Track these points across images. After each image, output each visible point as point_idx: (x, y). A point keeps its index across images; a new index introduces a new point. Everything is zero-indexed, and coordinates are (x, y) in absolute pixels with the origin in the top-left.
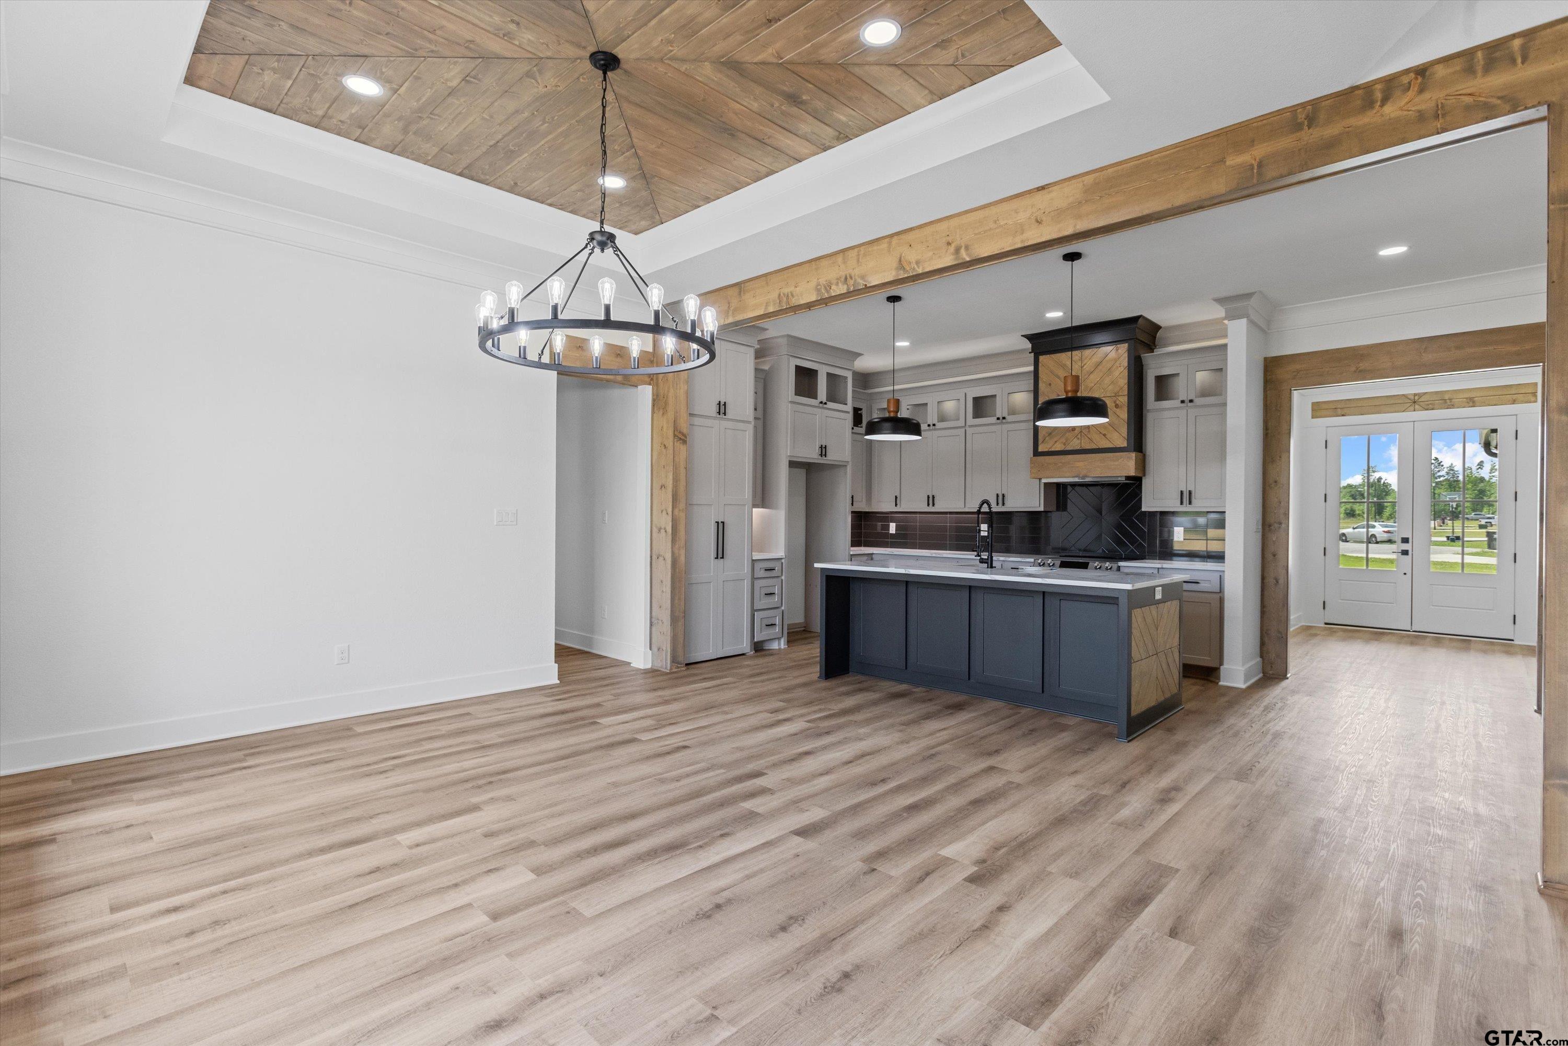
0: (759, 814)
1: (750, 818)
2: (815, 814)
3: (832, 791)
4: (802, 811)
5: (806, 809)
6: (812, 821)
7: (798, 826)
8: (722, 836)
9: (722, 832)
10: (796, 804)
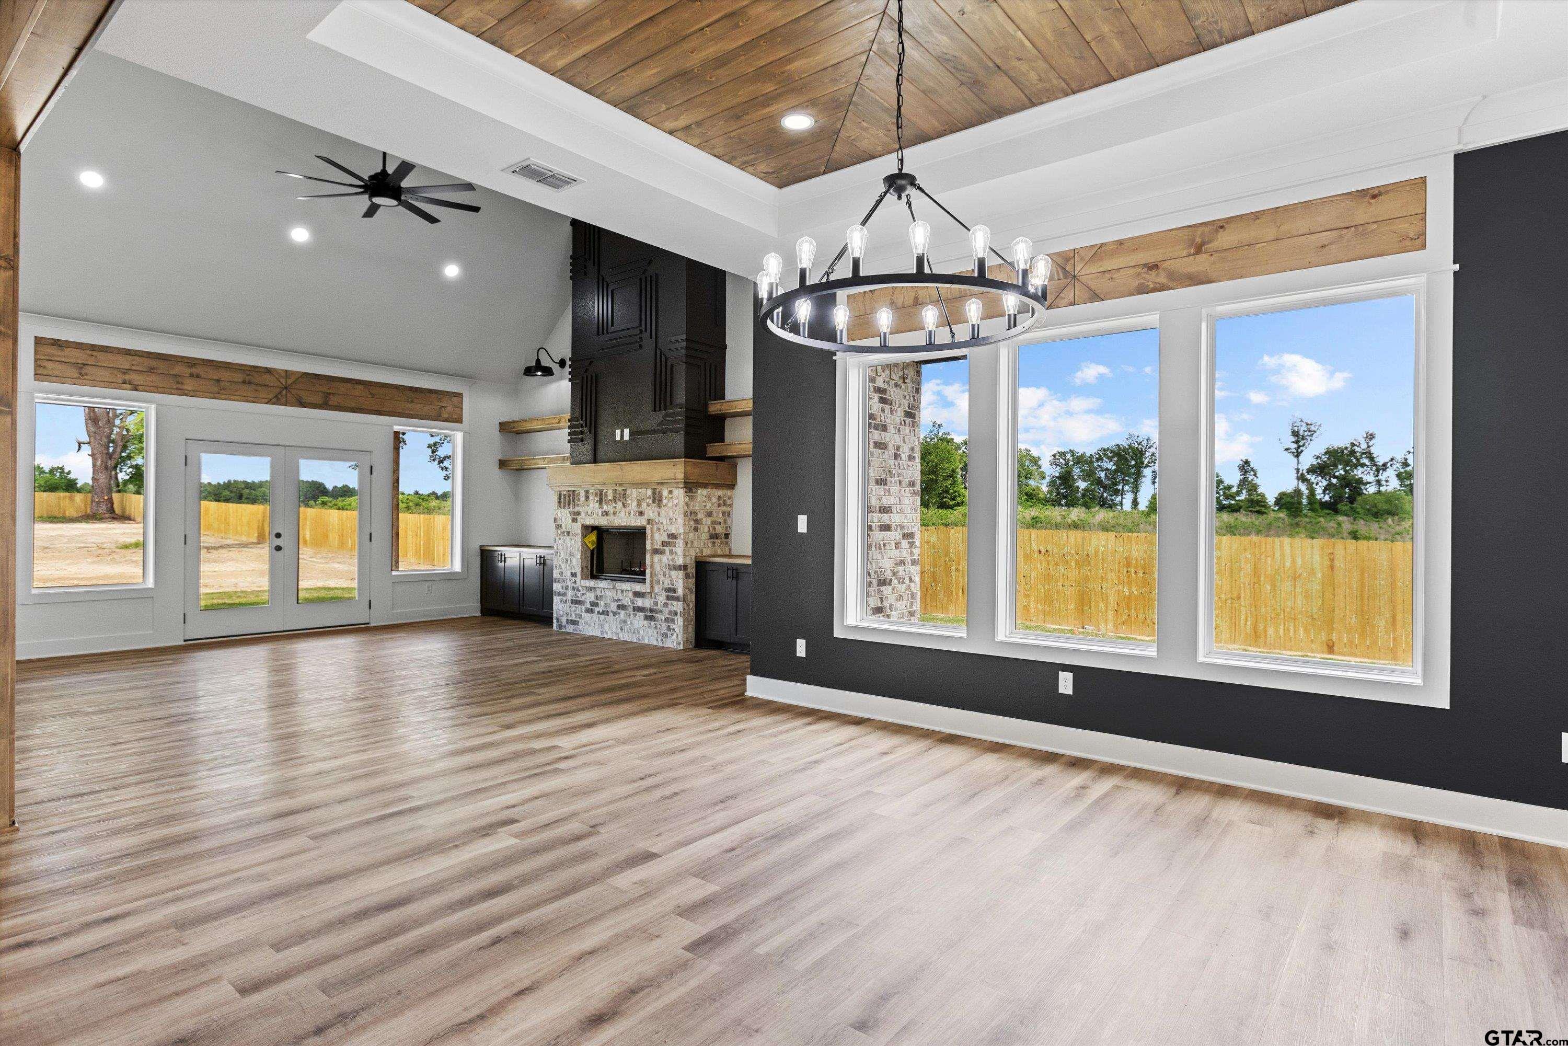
0: (695, 876)
1: (704, 871)
2: (626, 880)
3: (592, 915)
4: (642, 883)
5: (636, 885)
6: (634, 870)
7: (650, 863)
8: (733, 849)
9: (733, 853)
10: (648, 893)
